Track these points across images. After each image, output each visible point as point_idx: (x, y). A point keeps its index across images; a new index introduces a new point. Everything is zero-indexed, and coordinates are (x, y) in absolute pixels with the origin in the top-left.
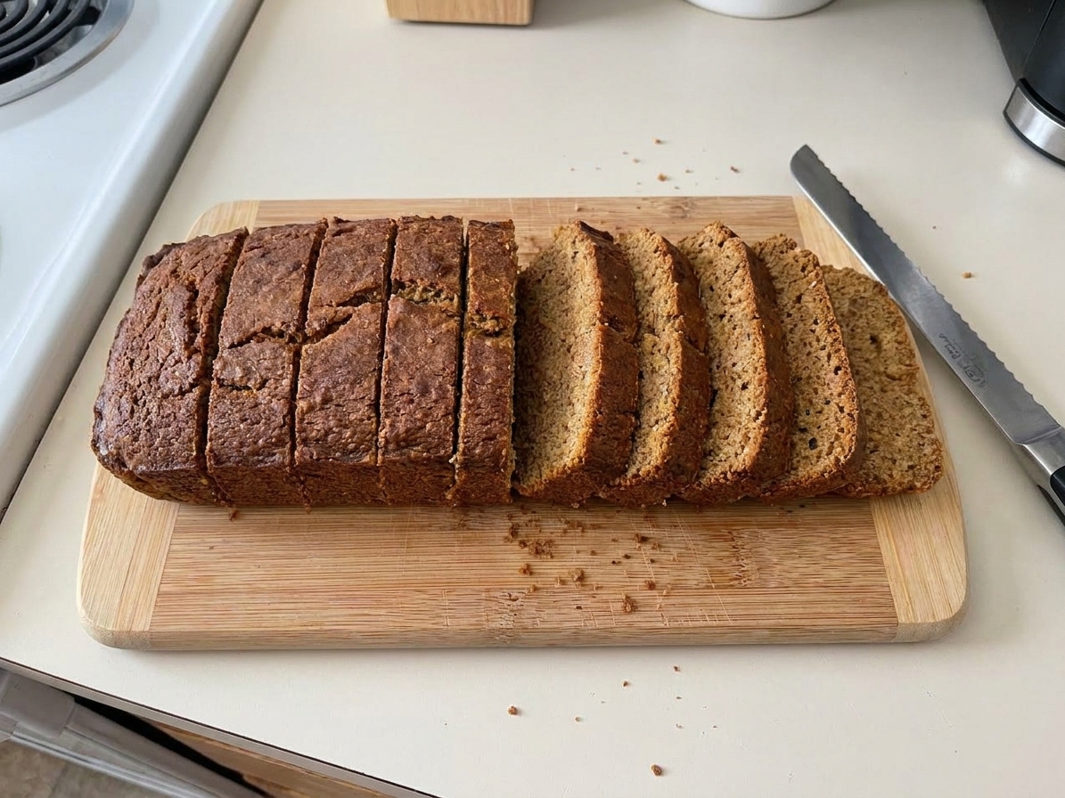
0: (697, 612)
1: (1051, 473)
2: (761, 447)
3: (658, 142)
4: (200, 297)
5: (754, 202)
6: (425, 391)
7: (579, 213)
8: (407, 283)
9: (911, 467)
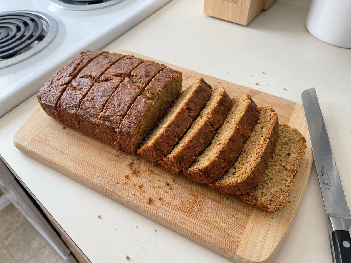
0: (169, 214)
1: (334, 230)
2: (211, 164)
3: (264, 73)
4: (82, 63)
5: (281, 100)
6: (119, 106)
7: (218, 84)
8: (135, 76)
9: (271, 200)
